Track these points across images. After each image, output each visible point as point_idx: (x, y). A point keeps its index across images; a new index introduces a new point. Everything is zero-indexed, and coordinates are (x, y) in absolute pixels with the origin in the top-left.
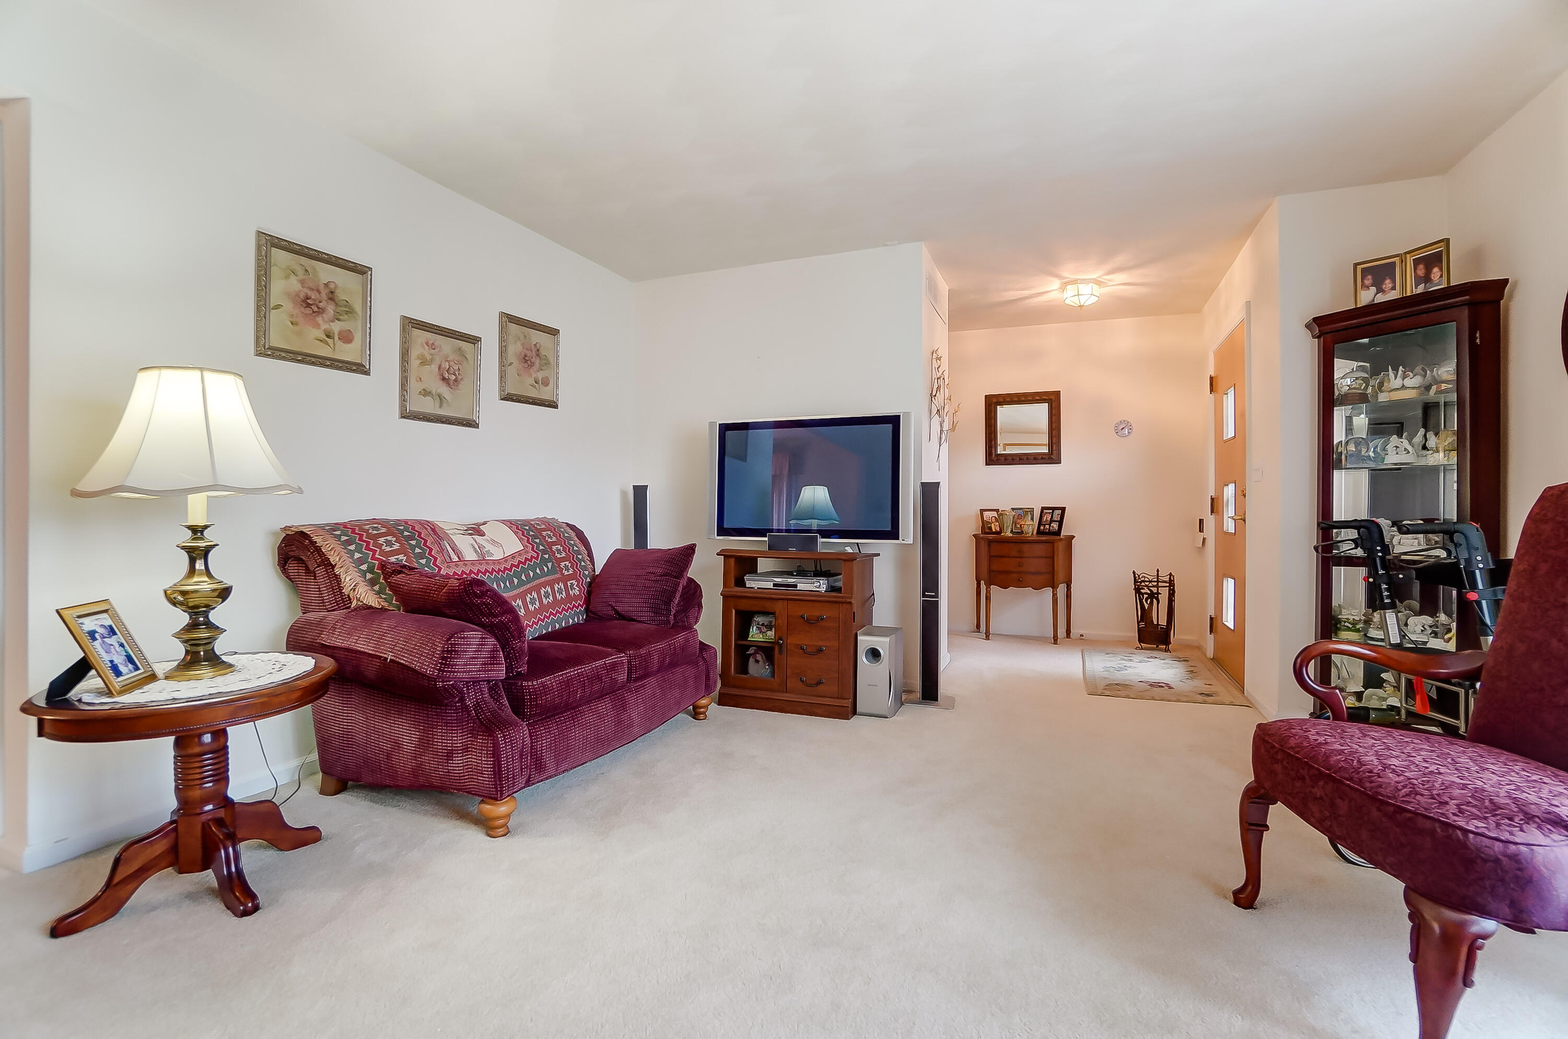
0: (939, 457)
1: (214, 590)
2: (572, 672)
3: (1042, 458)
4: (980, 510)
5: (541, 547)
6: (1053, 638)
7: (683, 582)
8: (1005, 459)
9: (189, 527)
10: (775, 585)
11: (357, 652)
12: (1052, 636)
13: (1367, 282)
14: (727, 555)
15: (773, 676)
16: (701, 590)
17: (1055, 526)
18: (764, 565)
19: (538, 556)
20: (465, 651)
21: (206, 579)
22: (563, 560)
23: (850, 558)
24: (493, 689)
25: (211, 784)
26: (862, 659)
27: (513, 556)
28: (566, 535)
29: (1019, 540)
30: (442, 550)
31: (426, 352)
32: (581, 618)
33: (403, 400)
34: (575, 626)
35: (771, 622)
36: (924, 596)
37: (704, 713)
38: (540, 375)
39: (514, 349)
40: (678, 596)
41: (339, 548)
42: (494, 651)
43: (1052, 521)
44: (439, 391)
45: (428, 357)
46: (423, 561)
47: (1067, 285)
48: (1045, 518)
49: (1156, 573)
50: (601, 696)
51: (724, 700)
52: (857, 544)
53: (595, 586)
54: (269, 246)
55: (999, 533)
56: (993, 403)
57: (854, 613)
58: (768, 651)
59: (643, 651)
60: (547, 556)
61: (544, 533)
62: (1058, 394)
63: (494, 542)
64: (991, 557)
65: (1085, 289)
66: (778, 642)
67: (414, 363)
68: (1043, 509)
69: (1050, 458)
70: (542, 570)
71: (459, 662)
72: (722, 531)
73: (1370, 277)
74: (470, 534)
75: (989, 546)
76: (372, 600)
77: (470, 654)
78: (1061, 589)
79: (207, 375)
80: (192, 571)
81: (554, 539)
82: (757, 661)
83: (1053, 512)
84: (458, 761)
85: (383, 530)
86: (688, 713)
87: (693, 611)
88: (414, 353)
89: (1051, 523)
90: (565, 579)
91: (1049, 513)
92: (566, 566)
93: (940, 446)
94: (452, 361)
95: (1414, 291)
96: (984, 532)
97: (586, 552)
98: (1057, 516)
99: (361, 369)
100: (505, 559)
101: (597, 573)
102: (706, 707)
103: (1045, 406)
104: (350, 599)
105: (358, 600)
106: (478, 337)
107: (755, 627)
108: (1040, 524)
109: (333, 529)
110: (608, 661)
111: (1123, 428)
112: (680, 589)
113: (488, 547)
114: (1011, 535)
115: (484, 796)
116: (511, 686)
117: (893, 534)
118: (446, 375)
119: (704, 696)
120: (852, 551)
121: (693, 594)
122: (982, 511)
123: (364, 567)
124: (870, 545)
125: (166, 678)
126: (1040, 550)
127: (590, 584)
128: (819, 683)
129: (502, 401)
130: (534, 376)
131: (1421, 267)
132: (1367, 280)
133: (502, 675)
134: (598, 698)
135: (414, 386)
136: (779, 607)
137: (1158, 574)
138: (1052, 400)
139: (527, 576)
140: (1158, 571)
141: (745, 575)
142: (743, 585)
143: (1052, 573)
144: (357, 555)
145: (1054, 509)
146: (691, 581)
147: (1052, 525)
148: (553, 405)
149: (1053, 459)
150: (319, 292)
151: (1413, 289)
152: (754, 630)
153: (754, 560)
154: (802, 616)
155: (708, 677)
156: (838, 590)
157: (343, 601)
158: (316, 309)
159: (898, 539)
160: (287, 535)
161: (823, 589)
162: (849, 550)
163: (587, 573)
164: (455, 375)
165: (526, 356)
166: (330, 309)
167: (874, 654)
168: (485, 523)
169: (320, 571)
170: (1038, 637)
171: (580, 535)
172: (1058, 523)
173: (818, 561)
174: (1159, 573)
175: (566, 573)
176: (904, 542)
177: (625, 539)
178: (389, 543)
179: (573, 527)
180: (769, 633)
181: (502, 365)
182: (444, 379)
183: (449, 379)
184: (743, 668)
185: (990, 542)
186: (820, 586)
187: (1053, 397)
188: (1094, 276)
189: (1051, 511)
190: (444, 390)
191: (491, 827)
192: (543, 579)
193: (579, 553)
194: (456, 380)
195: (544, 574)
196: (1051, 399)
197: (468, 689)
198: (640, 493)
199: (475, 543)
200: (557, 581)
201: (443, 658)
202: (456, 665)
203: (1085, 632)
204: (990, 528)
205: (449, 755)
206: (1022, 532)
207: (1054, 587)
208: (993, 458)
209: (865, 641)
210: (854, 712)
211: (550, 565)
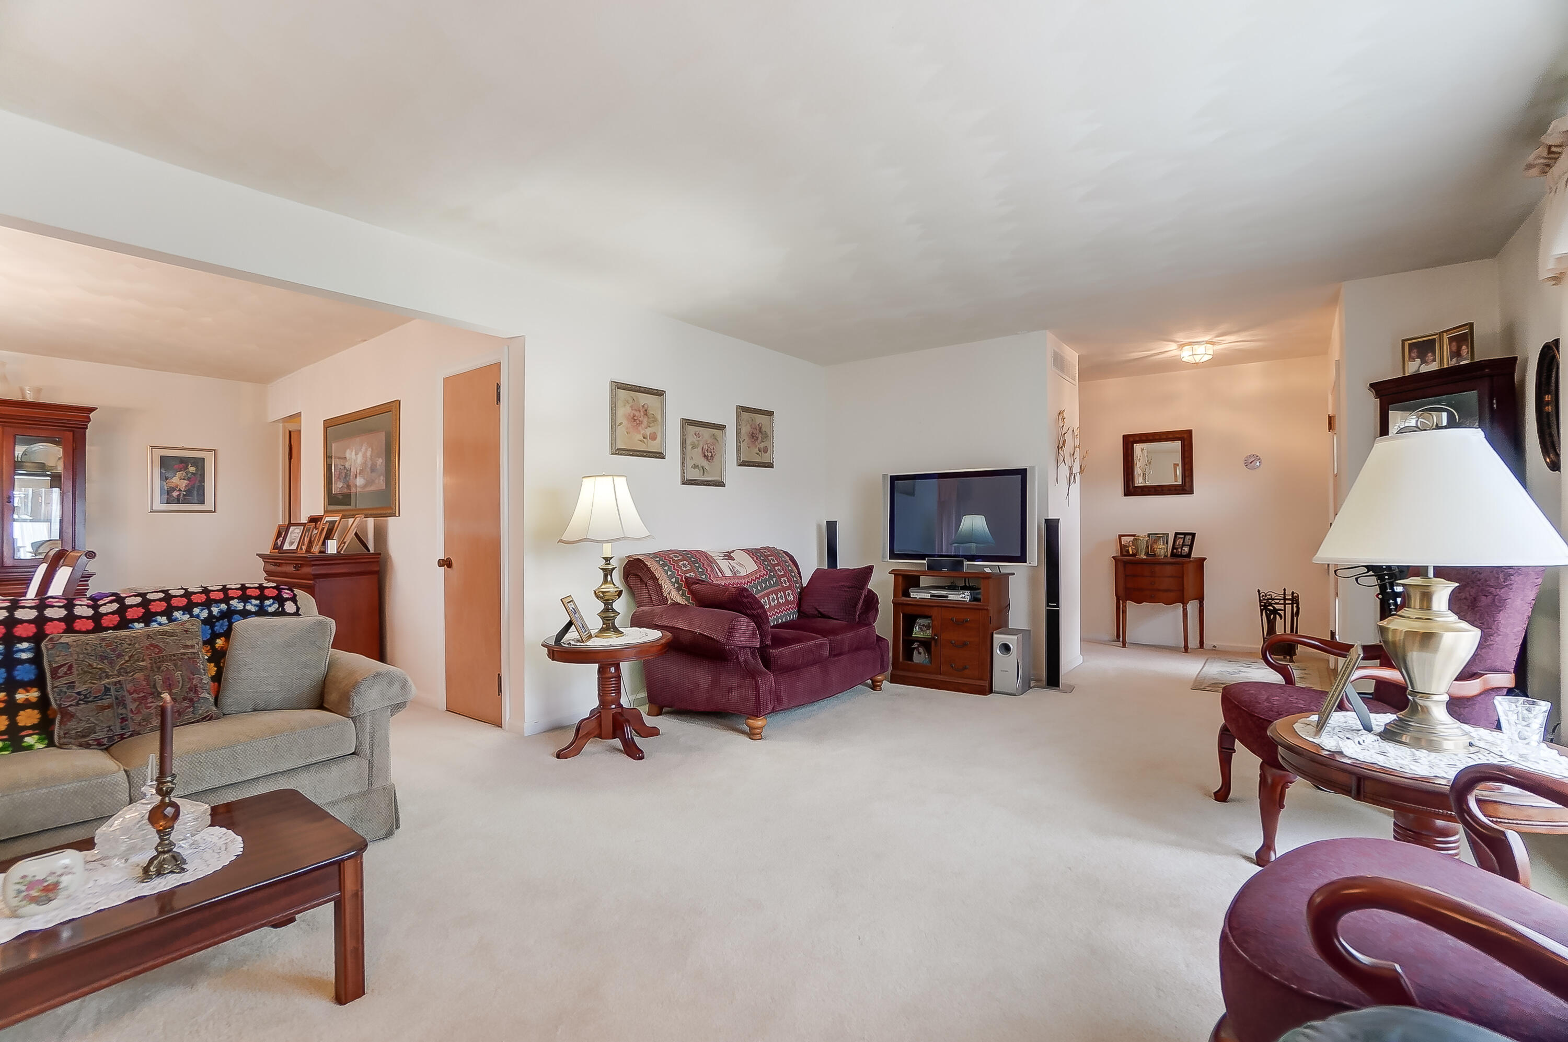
0: (1068, 495)
1: (616, 592)
2: (797, 646)
3: (1176, 490)
4: (1119, 535)
5: (769, 568)
6: (1184, 647)
7: (865, 592)
8: (1142, 491)
9: (603, 558)
10: (931, 596)
11: (677, 628)
12: (1183, 646)
13: (1413, 355)
14: (896, 573)
15: (931, 663)
16: (877, 597)
17: (1186, 549)
18: (924, 581)
19: (767, 573)
20: (740, 629)
21: (612, 586)
22: (783, 576)
23: (987, 577)
24: (753, 653)
25: (614, 695)
26: (997, 651)
27: (752, 574)
28: (783, 559)
29: (1153, 561)
30: (713, 569)
31: (695, 439)
32: (795, 616)
33: (683, 472)
34: (791, 621)
35: (929, 623)
36: (1048, 606)
37: (880, 686)
38: (762, 445)
39: (746, 430)
40: (861, 601)
41: (660, 568)
42: (754, 631)
43: (1183, 545)
44: (702, 465)
45: (696, 443)
46: (704, 577)
47: (1184, 346)
48: (1178, 543)
49: (1283, 591)
50: (814, 663)
51: (894, 679)
52: (998, 566)
53: (803, 594)
54: (617, 388)
55: (1134, 555)
56: (1129, 442)
57: (990, 617)
58: (926, 644)
59: (839, 637)
60: (772, 574)
61: (770, 558)
62: (1190, 432)
63: (740, 564)
64: (1126, 576)
65: (1200, 349)
66: (934, 638)
67: (689, 447)
68: (1177, 534)
69: (1183, 489)
70: (770, 583)
71: (737, 635)
72: (893, 555)
73: (1415, 351)
74: (727, 559)
75: (1125, 567)
76: (680, 600)
77: (741, 631)
78: (1192, 606)
79: (615, 478)
80: (605, 581)
81: (776, 562)
82: (920, 653)
83: (1184, 537)
84: (734, 693)
85: (680, 558)
86: (868, 685)
87: (871, 614)
88: (689, 442)
89: (1182, 547)
90: (784, 590)
91: (1182, 538)
92: (785, 581)
93: (1069, 486)
94: (710, 443)
95: (1450, 364)
96: (1122, 555)
97: (797, 571)
98: (1188, 541)
99: (660, 455)
100: (748, 576)
101: (805, 585)
102: (881, 681)
103: (1178, 444)
104: (667, 599)
105: (672, 599)
106: (724, 425)
107: (917, 627)
108: (1174, 548)
109: (656, 556)
110: (818, 642)
111: (1251, 462)
112: (863, 597)
113: (738, 568)
114: (1145, 557)
115: (750, 715)
116: (763, 653)
117: (1022, 558)
118: (706, 454)
119: (880, 673)
120: (991, 571)
121: (872, 601)
122: (1120, 536)
123: (673, 580)
124: (1006, 567)
125: (596, 636)
126: (1169, 570)
127: (800, 593)
128: (964, 668)
129: (739, 467)
130: (758, 446)
131: (1454, 344)
132: (1413, 353)
133: (758, 644)
134: (811, 665)
135: (689, 464)
136: (934, 612)
137: (1285, 593)
138: (1185, 438)
139: (761, 587)
140: (1285, 590)
141: (910, 588)
142: (909, 596)
143: (1182, 590)
144: (669, 573)
145: (1185, 534)
146: (870, 591)
147: (1184, 548)
148: (770, 465)
149: (1186, 490)
150: (640, 411)
151: (1448, 362)
152: (916, 629)
153: (918, 578)
154: (951, 619)
155: (882, 660)
156: (979, 600)
157: (664, 600)
158: (638, 422)
159: (1026, 562)
160: (629, 560)
161: (968, 599)
162: (988, 570)
163: (798, 585)
164: (711, 453)
165: (752, 433)
166: (645, 420)
167: (1006, 648)
168: (733, 551)
169: (650, 583)
170: (1171, 647)
171: (792, 559)
172: (1188, 547)
173: (967, 579)
174: (1286, 591)
175: (785, 585)
176: (1030, 565)
177: (820, 561)
178: (685, 566)
179: (786, 553)
180: (927, 631)
181: (738, 441)
182: (705, 456)
183: (708, 456)
184: (909, 655)
185: (1125, 563)
186: (965, 597)
187: (1185, 436)
188: (1206, 339)
189: (1183, 536)
190: (705, 463)
191: (752, 734)
192: (771, 589)
193: (792, 571)
194: (711, 456)
195: (771, 586)
196: (1183, 437)
197: (740, 652)
198: (832, 527)
199: (730, 565)
200: (779, 591)
201: (729, 632)
202: (735, 637)
203: (1219, 644)
204: (1128, 551)
205: (729, 690)
206: (1155, 555)
207: (1185, 604)
208: (1131, 490)
209: (999, 638)
210: (991, 691)
211: (774, 579)
